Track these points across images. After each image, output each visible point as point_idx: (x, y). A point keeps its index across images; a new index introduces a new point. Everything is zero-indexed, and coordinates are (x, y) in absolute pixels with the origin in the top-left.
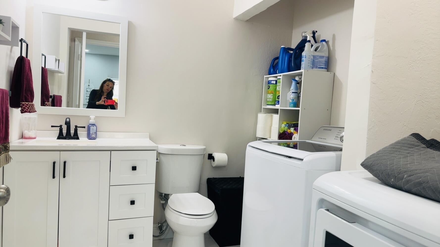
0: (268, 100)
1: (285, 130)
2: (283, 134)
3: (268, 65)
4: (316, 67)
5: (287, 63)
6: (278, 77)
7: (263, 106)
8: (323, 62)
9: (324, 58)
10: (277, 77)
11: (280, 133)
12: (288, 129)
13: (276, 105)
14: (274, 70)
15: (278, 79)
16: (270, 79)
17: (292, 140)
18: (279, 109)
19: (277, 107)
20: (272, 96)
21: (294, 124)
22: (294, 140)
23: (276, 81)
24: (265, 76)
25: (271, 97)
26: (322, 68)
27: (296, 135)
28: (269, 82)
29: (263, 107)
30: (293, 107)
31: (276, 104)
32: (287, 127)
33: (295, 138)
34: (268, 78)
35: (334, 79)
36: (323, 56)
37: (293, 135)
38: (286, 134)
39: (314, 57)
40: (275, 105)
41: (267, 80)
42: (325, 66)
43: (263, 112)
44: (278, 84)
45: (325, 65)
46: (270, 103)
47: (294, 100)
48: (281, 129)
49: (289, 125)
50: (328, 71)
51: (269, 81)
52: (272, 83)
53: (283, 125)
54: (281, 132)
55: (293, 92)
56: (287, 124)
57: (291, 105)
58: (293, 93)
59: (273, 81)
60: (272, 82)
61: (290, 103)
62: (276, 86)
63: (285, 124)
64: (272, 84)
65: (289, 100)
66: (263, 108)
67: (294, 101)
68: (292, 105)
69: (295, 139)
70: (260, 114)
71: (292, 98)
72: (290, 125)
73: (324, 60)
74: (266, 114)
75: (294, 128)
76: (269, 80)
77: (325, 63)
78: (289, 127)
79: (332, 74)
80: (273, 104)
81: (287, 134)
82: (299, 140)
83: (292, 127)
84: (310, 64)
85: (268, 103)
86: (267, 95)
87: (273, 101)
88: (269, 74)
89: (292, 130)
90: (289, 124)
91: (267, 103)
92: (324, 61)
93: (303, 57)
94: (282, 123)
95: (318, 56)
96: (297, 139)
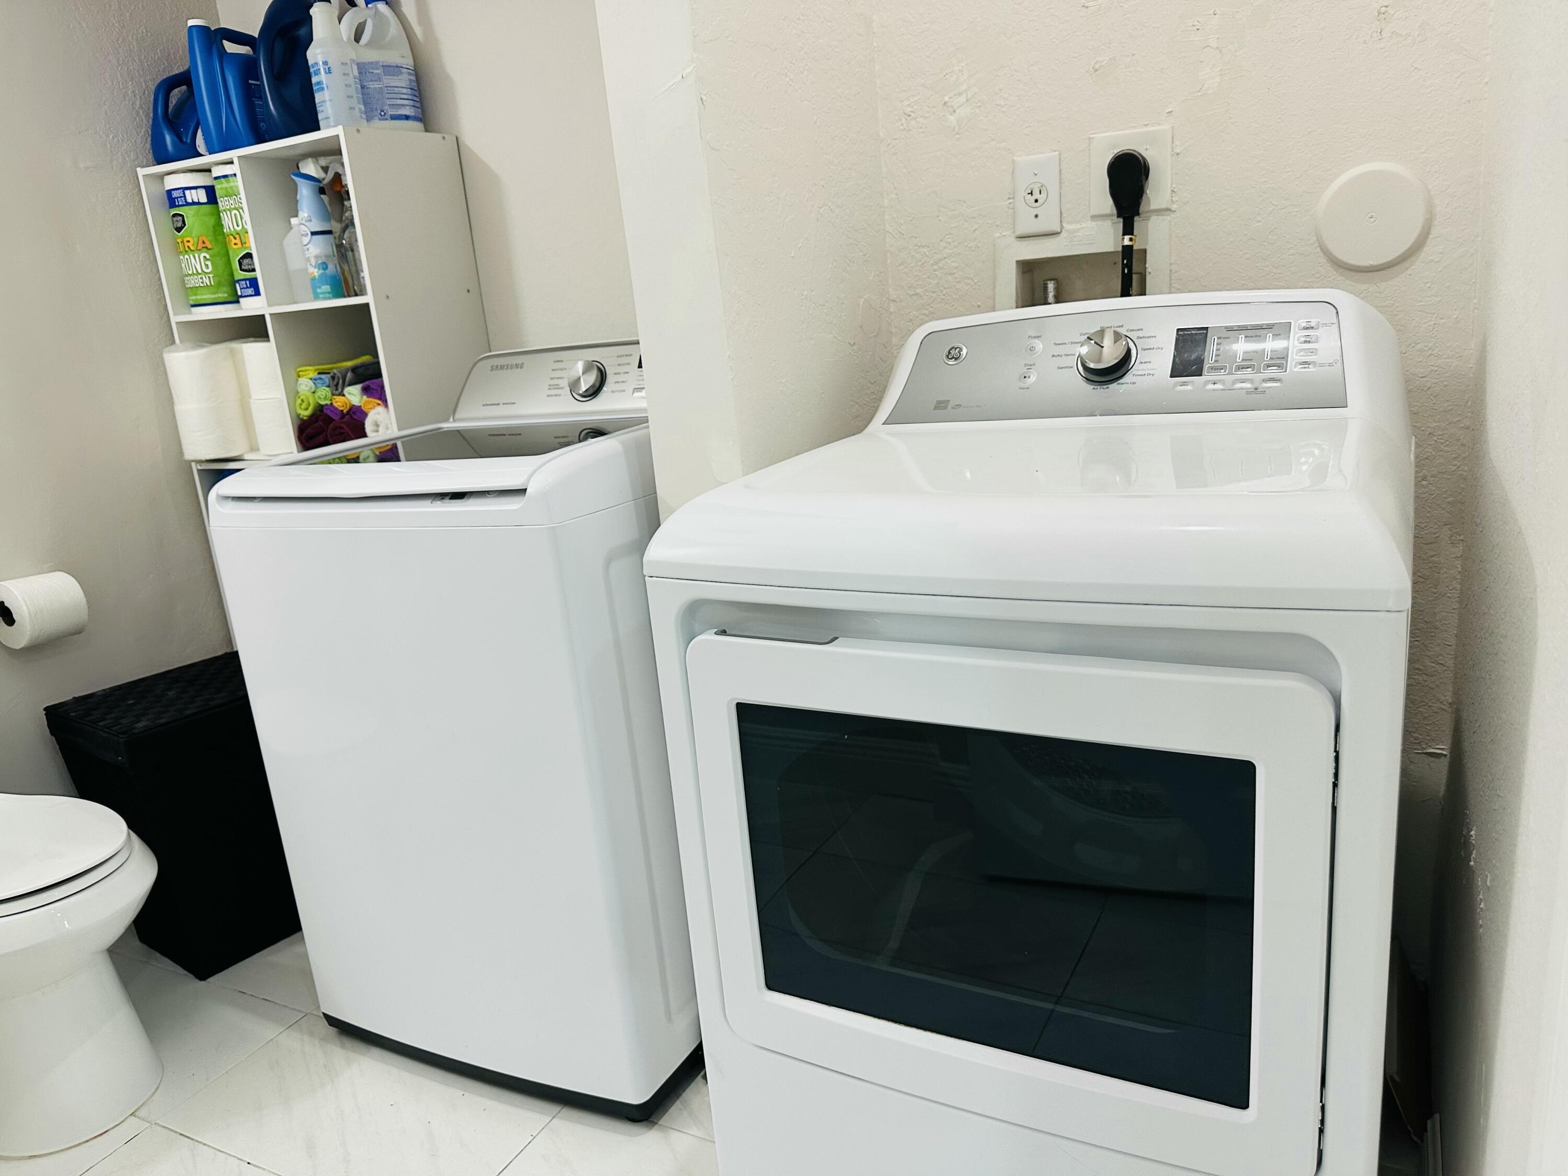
0: (192, 282)
1: (323, 403)
2: (317, 421)
3: (138, 113)
4: (383, 117)
5: (237, 99)
6: (217, 171)
7: (175, 314)
8: (405, 91)
9: (402, 73)
10: (209, 171)
11: (299, 422)
12: (333, 395)
13: (241, 300)
14: (178, 136)
15: (216, 178)
16: (173, 182)
17: (364, 435)
18: (263, 316)
19: (250, 306)
20: (209, 263)
21: (354, 369)
22: (375, 434)
23: (210, 191)
24: (141, 172)
25: (207, 266)
26: (407, 118)
27: (379, 414)
28: (172, 199)
29: (174, 319)
30: (330, 298)
31: (241, 296)
32: (328, 386)
33: (378, 426)
34: (161, 177)
35: (462, 160)
36: (397, 67)
37: (365, 415)
38: (333, 420)
39: (363, 68)
40: (238, 302)
41: (158, 192)
42: (413, 110)
43: (181, 342)
44: (223, 203)
45: (411, 103)
46: (211, 296)
47: (327, 268)
48: (299, 401)
49: (333, 378)
50: (427, 130)
51: (169, 192)
52: (189, 200)
53: (305, 384)
54: (305, 414)
55: (312, 230)
56: (323, 376)
57: (319, 291)
58: (313, 233)
59: (193, 191)
60: (191, 196)
61: (313, 279)
62: (218, 214)
63: (313, 375)
64: (188, 204)
65: (307, 269)
66: (177, 323)
67: (327, 271)
68: (326, 288)
69: (381, 429)
70: (170, 352)
71: (316, 257)
72: (339, 375)
73: (402, 82)
74: (203, 347)
75: (359, 387)
76: (168, 188)
77: (410, 97)
78: (337, 385)
79: (450, 139)
80: (223, 295)
81: (336, 418)
82: (400, 429)
83: (350, 384)
84: (355, 99)
85: (198, 297)
86: (180, 262)
87: (219, 284)
88: (160, 161)
89: (354, 395)
90: (335, 371)
91: (194, 298)
92: (404, 86)
93: (317, 73)
94: (295, 375)
95: (374, 64)
96: (388, 428)
